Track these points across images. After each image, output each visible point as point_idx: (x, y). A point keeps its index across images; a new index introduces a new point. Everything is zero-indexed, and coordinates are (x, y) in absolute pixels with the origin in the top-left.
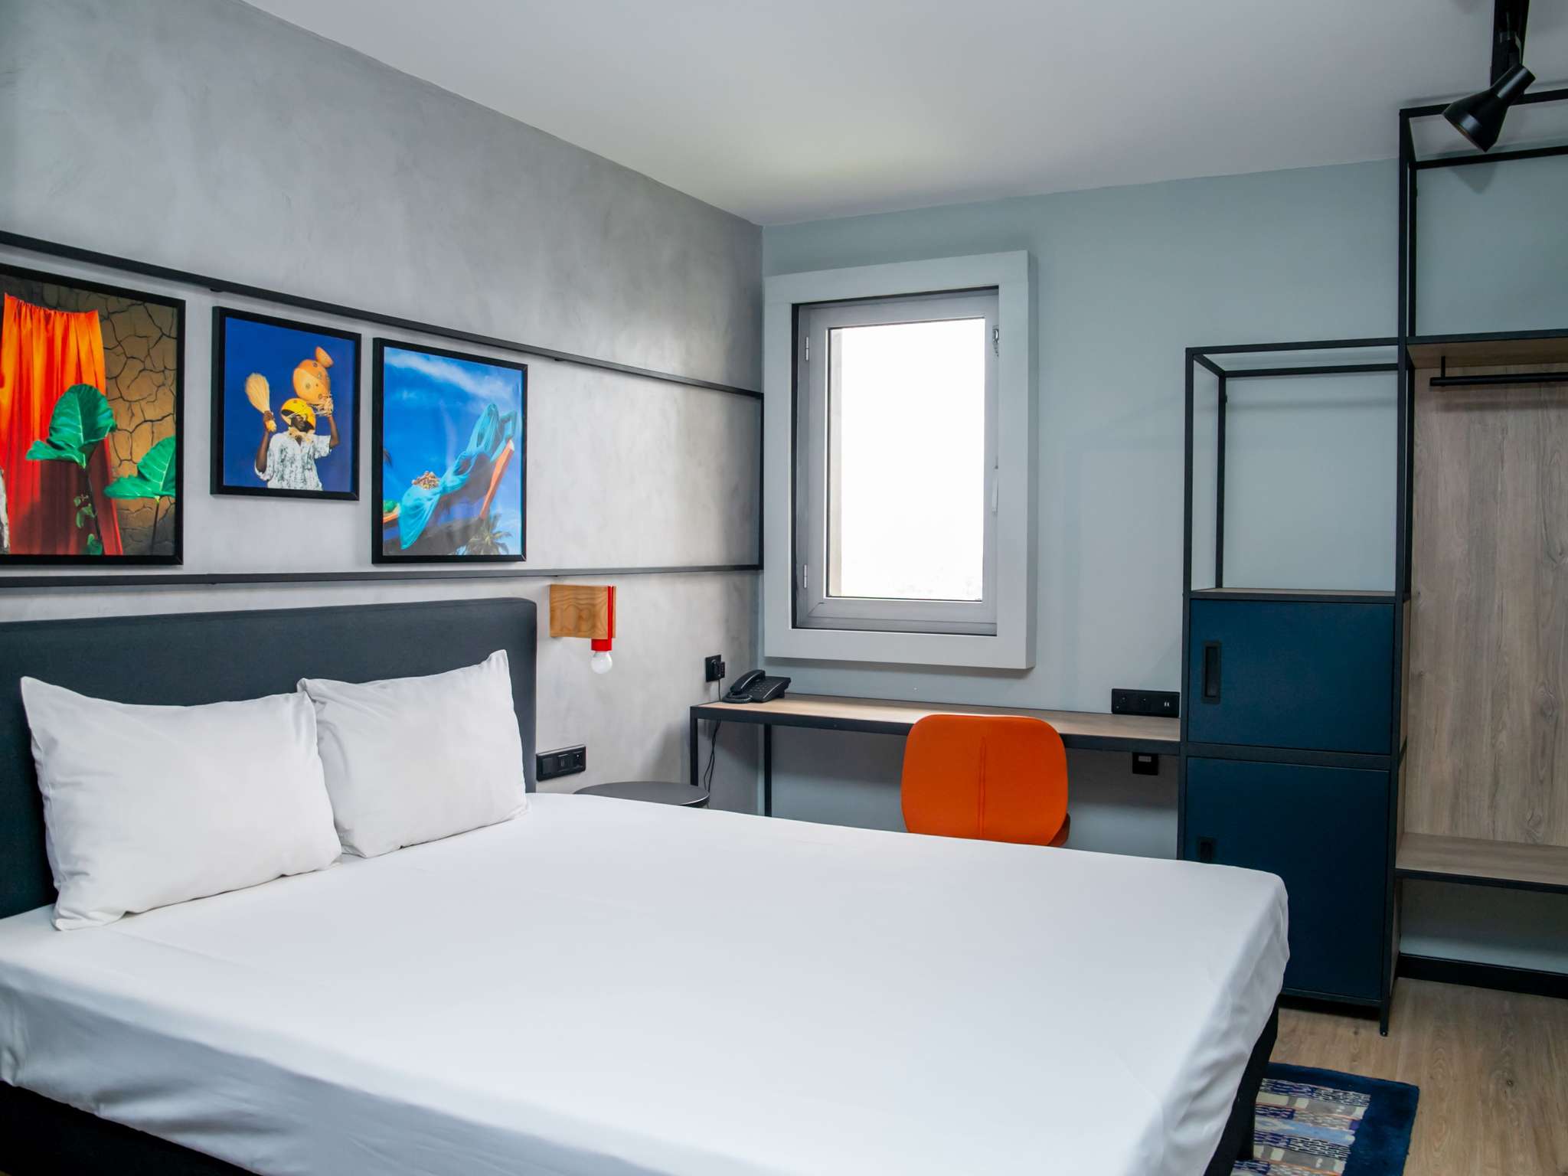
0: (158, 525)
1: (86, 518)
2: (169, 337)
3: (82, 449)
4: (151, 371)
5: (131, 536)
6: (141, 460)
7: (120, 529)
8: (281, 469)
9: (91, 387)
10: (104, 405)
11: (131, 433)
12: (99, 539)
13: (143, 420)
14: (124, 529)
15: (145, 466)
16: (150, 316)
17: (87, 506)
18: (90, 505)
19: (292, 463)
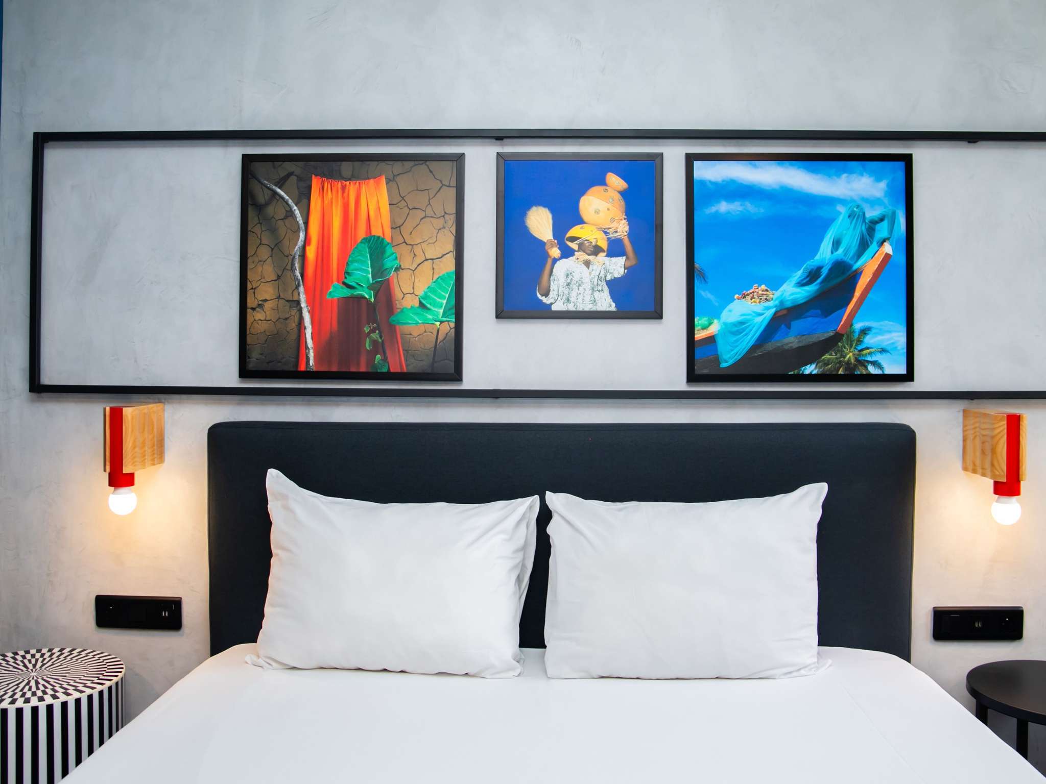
0: (438, 346)
1: (374, 343)
2: (449, 186)
3: (370, 287)
4: (432, 217)
5: (414, 356)
6: (423, 293)
7: (403, 350)
8: (566, 292)
9: (379, 237)
10: (389, 250)
11: (413, 271)
12: (385, 359)
13: (424, 259)
14: (406, 351)
15: (426, 297)
16: (431, 172)
17: (375, 332)
18: (377, 331)
19: (579, 285)
